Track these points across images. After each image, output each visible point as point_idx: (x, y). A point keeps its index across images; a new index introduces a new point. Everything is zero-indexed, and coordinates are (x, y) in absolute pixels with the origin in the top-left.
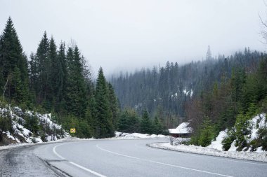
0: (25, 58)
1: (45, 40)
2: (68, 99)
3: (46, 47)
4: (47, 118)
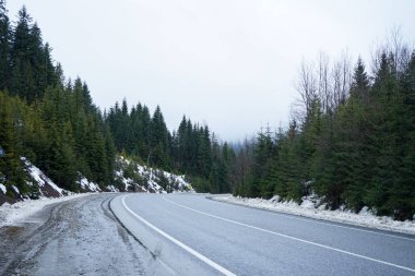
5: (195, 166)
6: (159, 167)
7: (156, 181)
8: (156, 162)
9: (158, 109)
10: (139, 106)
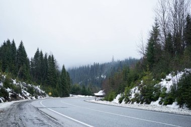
0: (28, 60)
1: (38, 51)
2: (48, 79)
3: (38, 55)
4: (38, 88)
5: (46, 80)
6: (24, 81)
7: (25, 90)
8: (22, 77)
9: (22, 43)
10: (8, 42)
